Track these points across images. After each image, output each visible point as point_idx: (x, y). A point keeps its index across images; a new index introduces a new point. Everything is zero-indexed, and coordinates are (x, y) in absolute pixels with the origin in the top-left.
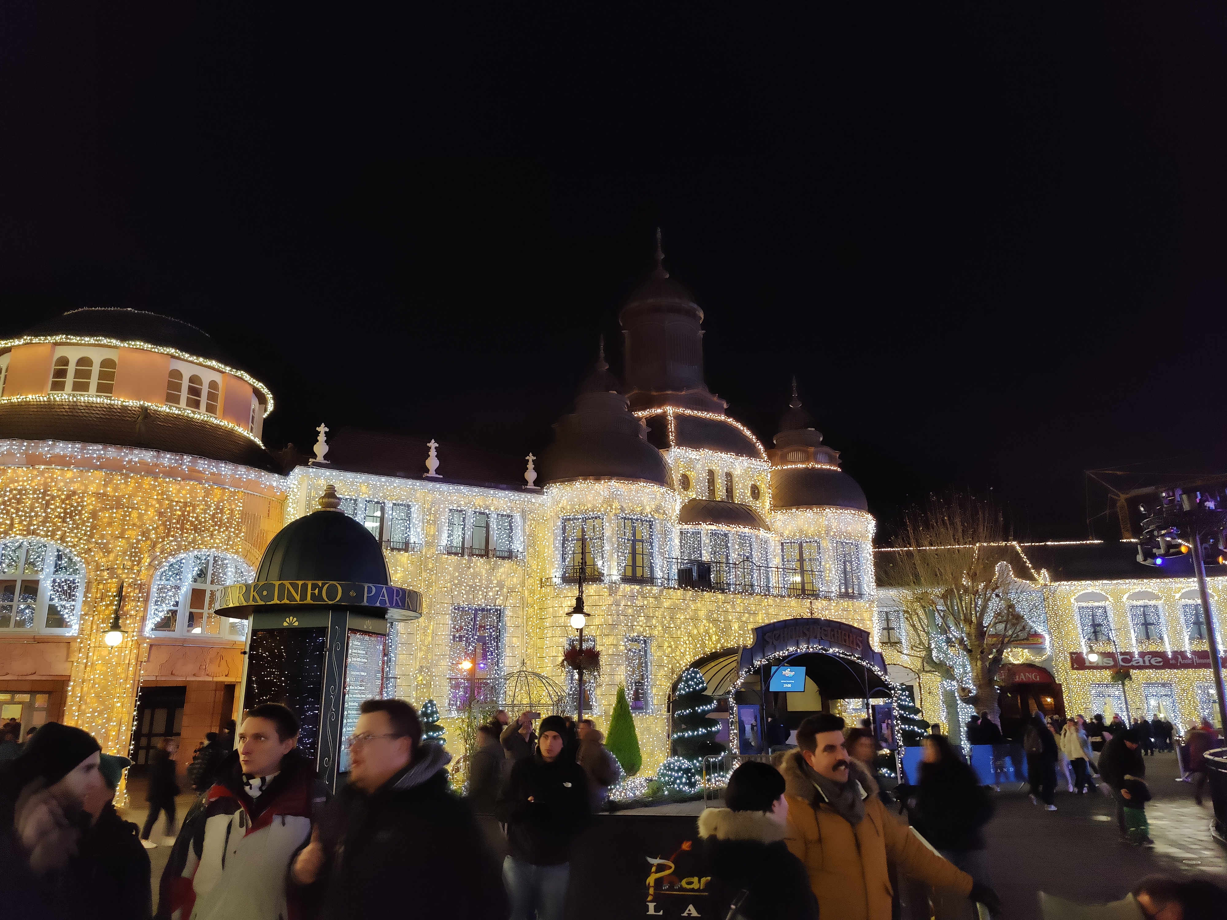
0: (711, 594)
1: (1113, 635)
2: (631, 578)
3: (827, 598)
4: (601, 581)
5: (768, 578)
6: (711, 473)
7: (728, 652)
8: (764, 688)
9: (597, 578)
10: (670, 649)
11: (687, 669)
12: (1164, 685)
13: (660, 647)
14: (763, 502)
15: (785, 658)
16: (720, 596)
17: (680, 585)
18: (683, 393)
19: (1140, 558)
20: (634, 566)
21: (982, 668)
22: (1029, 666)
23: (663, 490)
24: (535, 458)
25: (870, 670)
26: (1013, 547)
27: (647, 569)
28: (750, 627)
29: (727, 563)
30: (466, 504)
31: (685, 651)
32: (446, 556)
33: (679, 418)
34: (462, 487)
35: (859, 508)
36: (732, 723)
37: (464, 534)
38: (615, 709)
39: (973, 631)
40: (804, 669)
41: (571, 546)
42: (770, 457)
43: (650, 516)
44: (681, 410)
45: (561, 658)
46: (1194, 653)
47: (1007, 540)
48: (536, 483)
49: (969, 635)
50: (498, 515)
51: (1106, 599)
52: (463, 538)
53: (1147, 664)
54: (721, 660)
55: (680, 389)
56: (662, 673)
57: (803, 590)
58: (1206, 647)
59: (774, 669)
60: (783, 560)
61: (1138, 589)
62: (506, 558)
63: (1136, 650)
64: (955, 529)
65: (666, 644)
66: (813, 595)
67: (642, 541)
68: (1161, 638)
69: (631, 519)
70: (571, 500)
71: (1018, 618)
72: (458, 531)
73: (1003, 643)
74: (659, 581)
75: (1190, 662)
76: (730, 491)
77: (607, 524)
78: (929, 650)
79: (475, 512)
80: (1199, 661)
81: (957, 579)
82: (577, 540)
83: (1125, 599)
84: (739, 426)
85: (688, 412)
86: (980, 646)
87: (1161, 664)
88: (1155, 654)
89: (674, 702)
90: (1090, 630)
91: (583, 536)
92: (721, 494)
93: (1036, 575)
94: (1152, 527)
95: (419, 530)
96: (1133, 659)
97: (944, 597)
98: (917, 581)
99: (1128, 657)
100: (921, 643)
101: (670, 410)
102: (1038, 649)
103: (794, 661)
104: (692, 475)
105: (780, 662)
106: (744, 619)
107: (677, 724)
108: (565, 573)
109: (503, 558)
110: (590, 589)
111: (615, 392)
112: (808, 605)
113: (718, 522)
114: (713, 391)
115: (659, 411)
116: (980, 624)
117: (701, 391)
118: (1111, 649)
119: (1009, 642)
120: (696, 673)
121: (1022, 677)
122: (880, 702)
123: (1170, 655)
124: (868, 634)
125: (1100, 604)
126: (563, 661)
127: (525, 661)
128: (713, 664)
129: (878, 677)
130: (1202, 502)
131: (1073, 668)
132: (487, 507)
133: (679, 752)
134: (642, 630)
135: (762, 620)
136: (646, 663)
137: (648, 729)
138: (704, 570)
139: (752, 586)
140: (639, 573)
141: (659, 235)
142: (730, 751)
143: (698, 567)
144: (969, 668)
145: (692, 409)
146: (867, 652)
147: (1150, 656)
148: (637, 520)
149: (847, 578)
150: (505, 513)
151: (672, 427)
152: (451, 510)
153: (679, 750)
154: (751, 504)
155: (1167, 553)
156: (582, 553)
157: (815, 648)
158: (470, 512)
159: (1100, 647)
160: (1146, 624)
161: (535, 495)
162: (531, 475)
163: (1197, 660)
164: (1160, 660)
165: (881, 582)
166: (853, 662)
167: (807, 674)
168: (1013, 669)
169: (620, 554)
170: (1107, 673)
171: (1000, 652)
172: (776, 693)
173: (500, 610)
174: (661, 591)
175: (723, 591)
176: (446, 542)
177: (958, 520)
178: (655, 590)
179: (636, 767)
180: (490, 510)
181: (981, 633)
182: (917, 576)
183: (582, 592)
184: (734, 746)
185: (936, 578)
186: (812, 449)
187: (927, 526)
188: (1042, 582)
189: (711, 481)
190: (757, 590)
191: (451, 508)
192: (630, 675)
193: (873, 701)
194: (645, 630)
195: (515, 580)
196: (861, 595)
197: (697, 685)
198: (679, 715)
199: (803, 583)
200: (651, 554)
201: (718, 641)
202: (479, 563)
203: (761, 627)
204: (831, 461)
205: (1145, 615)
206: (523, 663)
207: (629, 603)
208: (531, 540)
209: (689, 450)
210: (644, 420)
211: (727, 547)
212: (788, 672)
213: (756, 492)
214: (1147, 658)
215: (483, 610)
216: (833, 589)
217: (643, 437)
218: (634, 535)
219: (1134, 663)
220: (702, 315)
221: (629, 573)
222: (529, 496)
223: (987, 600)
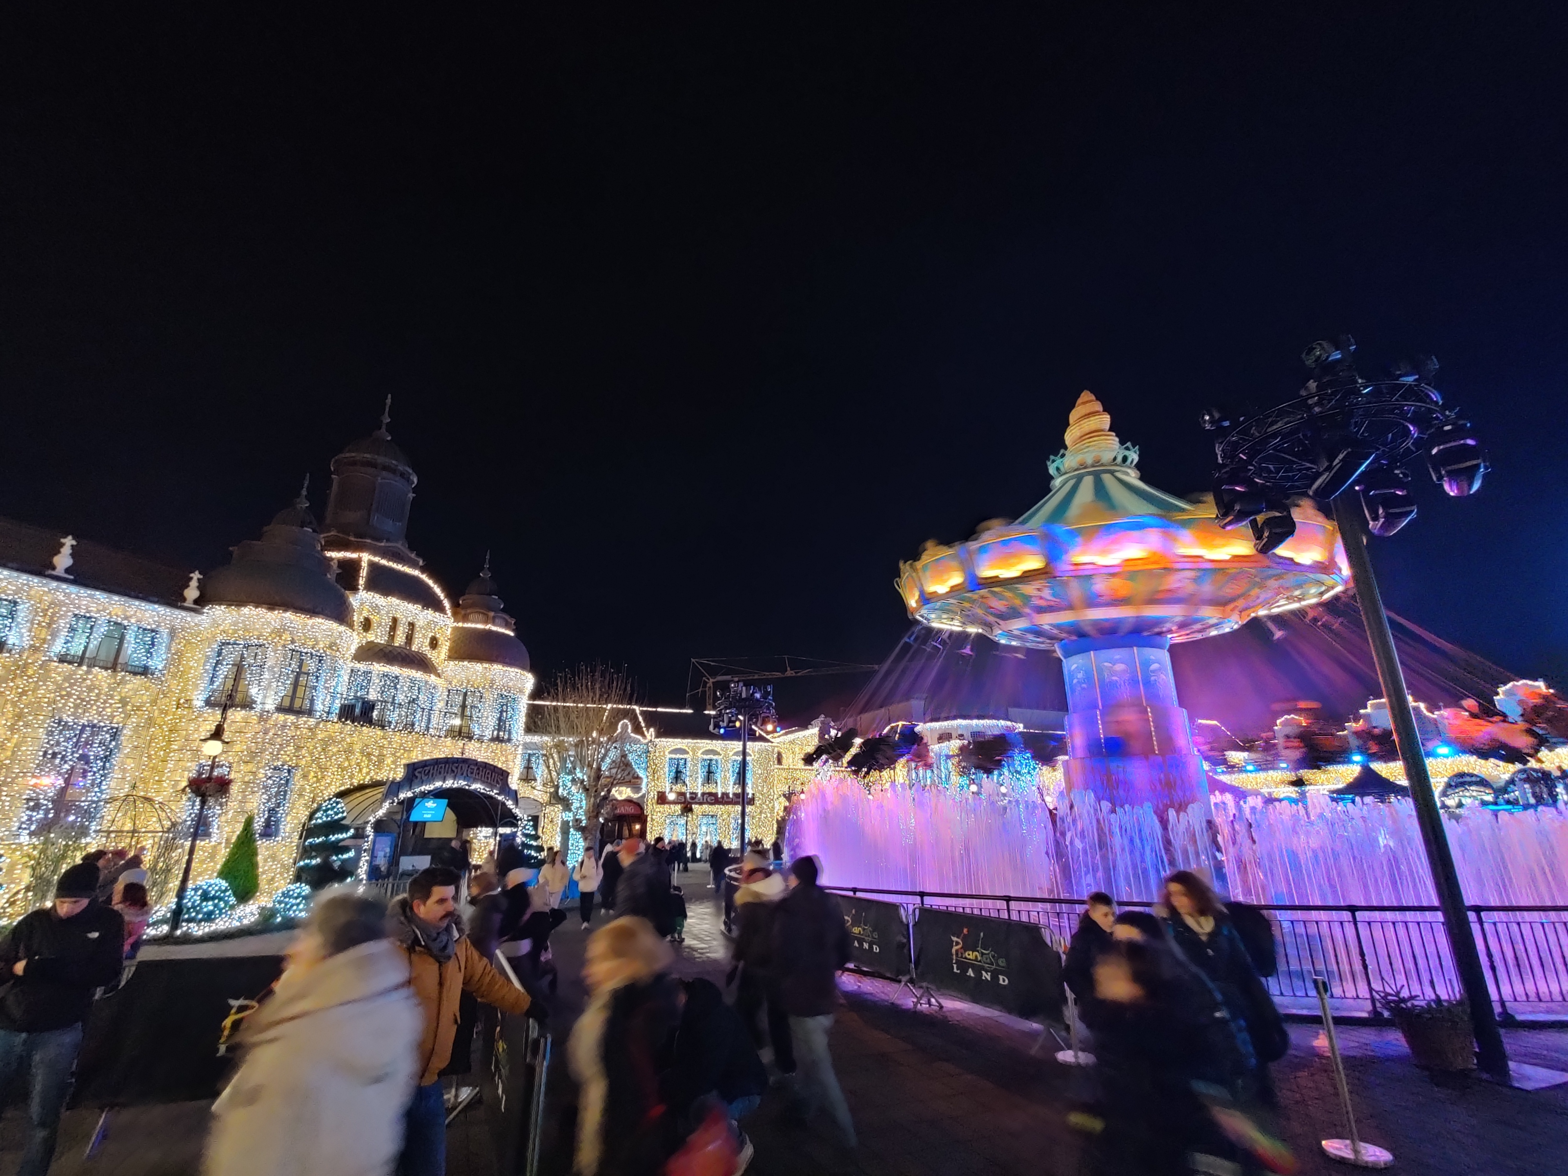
0: (370, 730)
1: (687, 781)
2: (286, 709)
3: (480, 740)
4: (252, 708)
5: (429, 720)
6: (395, 620)
7: (376, 784)
8: (404, 817)
9: (248, 704)
10: (315, 779)
11: (330, 799)
12: (712, 816)
13: (305, 776)
14: (439, 653)
15: (430, 792)
16: (379, 732)
17: (340, 719)
18: (383, 544)
19: (711, 727)
20: (293, 697)
21: (594, 803)
22: (629, 801)
23: (342, 628)
24: (201, 577)
25: (504, 804)
26: (634, 710)
27: (307, 702)
28: (404, 762)
29: (393, 703)
30: (98, 611)
31: (332, 781)
32: (56, 664)
33: (372, 566)
34: (98, 593)
35: (523, 668)
36: (365, 851)
37: (88, 643)
38: (238, 837)
39: (593, 774)
40: (446, 801)
41: (224, 670)
42: (455, 614)
43: (322, 651)
44: (376, 559)
45: (184, 783)
46: (734, 794)
47: (630, 704)
48: (196, 602)
49: (589, 777)
50: (139, 628)
51: (688, 753)
52: (86, 648)
53: (705, 801)
54: (367, 791)
55: (379, 540)
56: (302, 801)
57: (460, 732)
58: (740, 791)
59: (417, 800)
60: (447, 705)
61: (709, 747)
62: (139, 674)
63: (700, 792)
64: (594, 693)
65: (312, 774)
66: (467, 737)
67: (308, 674)
68: (716, 783)
69: (301, 652)
70: (235, 624)
71: (628, 765)
72: (80, 638)
73: (612, 784)
74: (318, 714)
76: (409, 639)
77: (272, 654)
78: (557, 787)
79: (109, 622)
81: (588, 733)
82: (233, 665)
83: (699, 754)
84: (430, 582)
85: (384, 562)
86: (596, 786)
87: (713, 801)
88: (710, 794)
89: (309, 830)
90: (673, 774)
91: (241, 661)
92: (400, 640)
93: (646, 733)
94: (722, 707)
95: (23, 631)
96: (697, 797)
97: (576, 745)
98: (558, 731)
99: (694, 795)
100: (552, 781)
101: (366, 558)
102: (637, 788)
103: (438, 794)
104: (374, 619)
105: (424, 795)
106: (398, 754)
107: (306, 852)
108: (210, 696)
109: (135, 674)
110: (236, 715)
111: (310, 530)
112: (461, 745)
113: (392, 665)
114: (411, 548)
115: (354, 556)
116: (599, 769)
117: (400, 546)
118: (684, 789)
119: (617, 783)
120: (337, 803)
121: (621, 810)
122: (507, 830)
123: (719, 796)
124: (508, 774)
125: (681, 756)
126: (185, 787)
127: (138, 784)
128: (358, 794)
129: (510, 810)
130: (753, 693)
131: (658, 803)
132: (126, 618)
133: (304, 878)
134: (288, 759)
135: (417, 756)
136: (285, 792)
137: (273, 857)
138: (369, 707)
139: (413, 725)
140: (297, 704)
141: (389, 401)
142: (357, 876)
143: (363, 703)
144: (584, 802)
145: (389, 560)
146: (505, 789)
147: (708, 795)
148: (306, 653)
149: (501, 724)
150: (149, 627)
151: (364, 573)
152: (75, 615)
153: (304, 877)
154: (427, 652)
155: (728, 726)
156: (235, 680)
157: (461, 783)
158: (103, 619)
159: (678, 787)
160: (710, 772)
161: (193, 614)
162: (192, 593)
163: (735, 800)
164: (713, 798)
165: (530, 729)
166: (491, 797)
167: (449, 805)
168: (616, 803)
169: (280, 684)
170: (678, 808)
171: (609, 791)
172: (416, 824)
173: (117, 728)
174: (318, 723)
175: (383, 727)
176: (60, 648)
177: (597, 686)
178: (312, 722)
179: (249, 895)
180: (129, 621)
181: (598, 776)
182: (558, 728)
183: (225, 719)
184: (363, 871)
185: (572, 730)
186: (492, 614)
187: (574, 687)
188: (649, 738)
189: (394, 627)
190: (417, 729)
191: (76, 612)
192: (264, 804)
193: (502, 830)
194: (291, 760)
195: (145, 698)
196: (509, 740)
197: (336, 814)
198: (310, 843)
199: (461, 727)
200: (315, 688)
201: (368, 773)
202: (101, 675)
203: (414, 764)
204: (507, 625)
205: (709, 766)
206: (134, 787)
207: (279, 733)
208: (176, 659)
209: (377, 596)
210: (336, 561)
211: (396, 688)
212: (431, 804)
213: (434, 643)
214: (705, 797)
215: (94, 726)
216: (487, 733)
217: (331, 577)
218: (300, 667)
219: (697, 800)
220: (415, 480)
221: (287, 703)
222: (184, 613)
223: (607, 751)
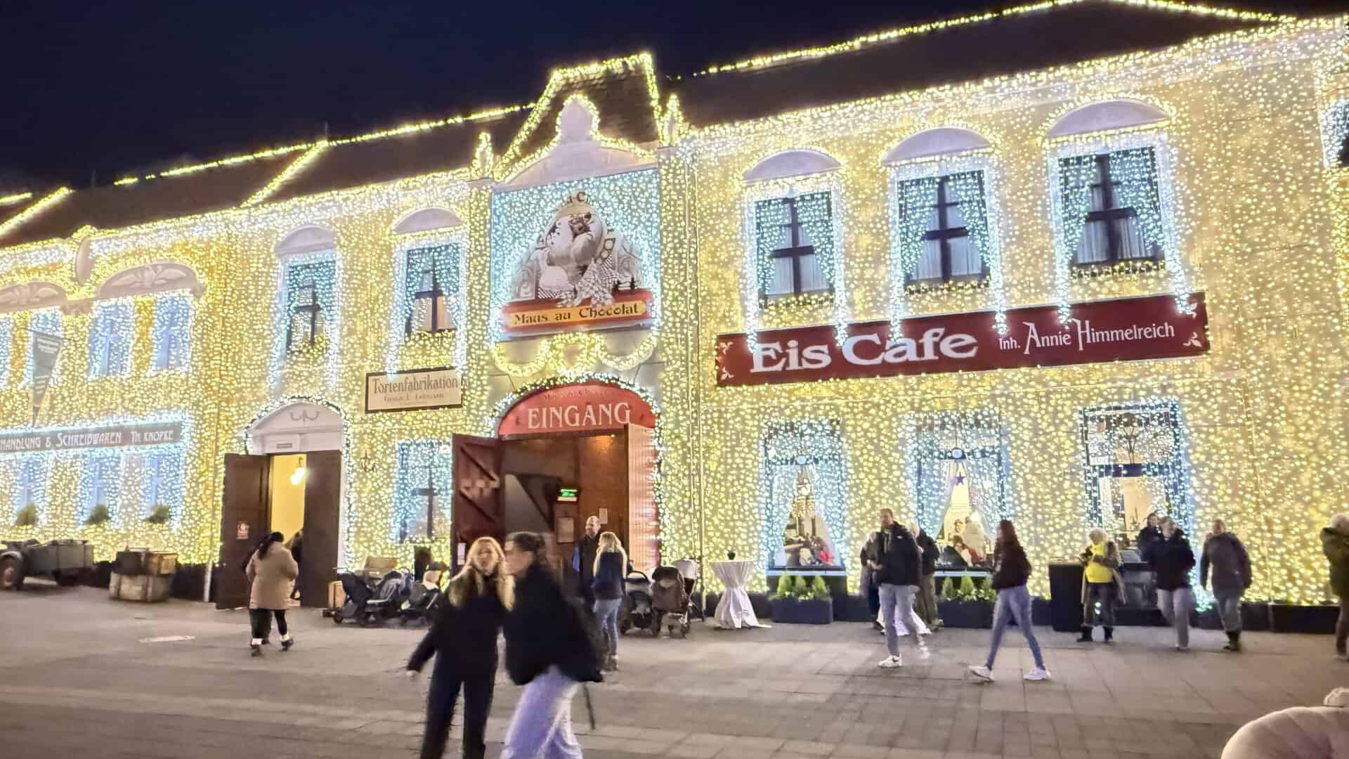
46: (1081, 310)
53: (929, 355)
63: (898, 316)
68: (984, 273)
75: (1064, 340)
80: (1094, 337)
87: (972, 354)
88: (955, 324)
96: (889, 344)
99: (872, 337)
123: (1002, 323)
147: (941, 331)
160: (944, 234)
163: (1088, 334)
164: (968, 339)
214: (928, 339)
219: (889, 357)
